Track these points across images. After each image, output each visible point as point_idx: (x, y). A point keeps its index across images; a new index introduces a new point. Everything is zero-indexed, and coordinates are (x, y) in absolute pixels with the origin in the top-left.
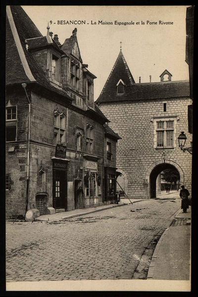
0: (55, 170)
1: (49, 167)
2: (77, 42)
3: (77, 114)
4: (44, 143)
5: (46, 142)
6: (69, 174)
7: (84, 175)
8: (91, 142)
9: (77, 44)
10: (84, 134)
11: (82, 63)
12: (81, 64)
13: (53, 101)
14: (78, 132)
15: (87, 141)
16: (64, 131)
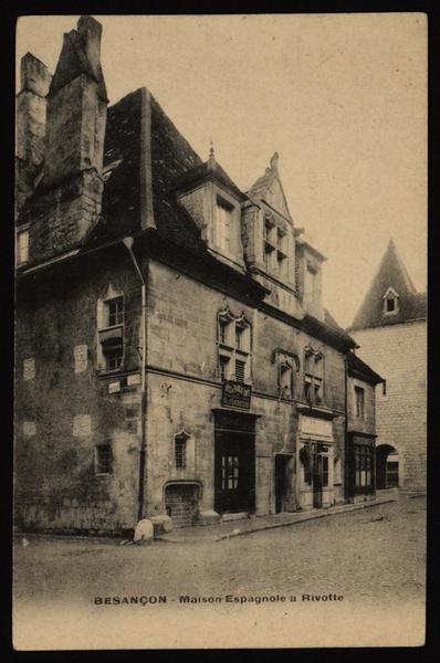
0: (220, 432)
1: (204, 427)
2: (279, 181)
3: (282, 326)
4: (190, 374)
5: (194, 372)
6: (261, 442)
7: (300, 445)
8: (317, 382)
9: (280, 185)
10: (298, 364)
11: (292, 224)
12: (289, 227)
13: (217, 290)
14: (281, 358)
15: (308, 380)
16: (245, 354)
